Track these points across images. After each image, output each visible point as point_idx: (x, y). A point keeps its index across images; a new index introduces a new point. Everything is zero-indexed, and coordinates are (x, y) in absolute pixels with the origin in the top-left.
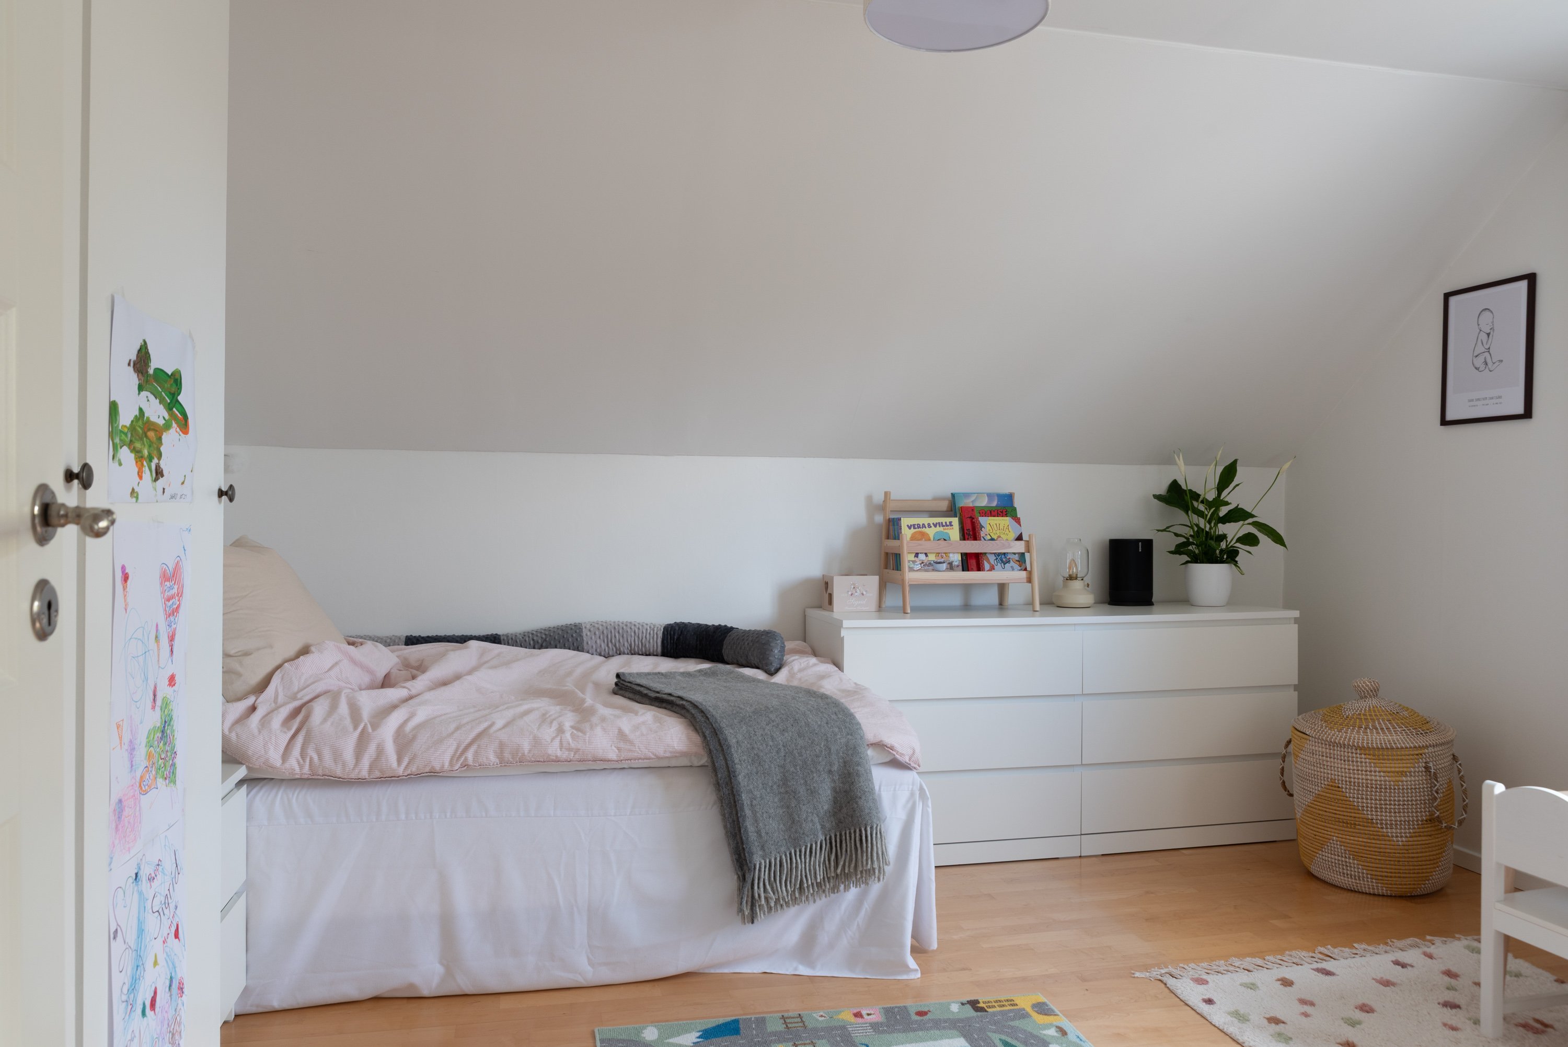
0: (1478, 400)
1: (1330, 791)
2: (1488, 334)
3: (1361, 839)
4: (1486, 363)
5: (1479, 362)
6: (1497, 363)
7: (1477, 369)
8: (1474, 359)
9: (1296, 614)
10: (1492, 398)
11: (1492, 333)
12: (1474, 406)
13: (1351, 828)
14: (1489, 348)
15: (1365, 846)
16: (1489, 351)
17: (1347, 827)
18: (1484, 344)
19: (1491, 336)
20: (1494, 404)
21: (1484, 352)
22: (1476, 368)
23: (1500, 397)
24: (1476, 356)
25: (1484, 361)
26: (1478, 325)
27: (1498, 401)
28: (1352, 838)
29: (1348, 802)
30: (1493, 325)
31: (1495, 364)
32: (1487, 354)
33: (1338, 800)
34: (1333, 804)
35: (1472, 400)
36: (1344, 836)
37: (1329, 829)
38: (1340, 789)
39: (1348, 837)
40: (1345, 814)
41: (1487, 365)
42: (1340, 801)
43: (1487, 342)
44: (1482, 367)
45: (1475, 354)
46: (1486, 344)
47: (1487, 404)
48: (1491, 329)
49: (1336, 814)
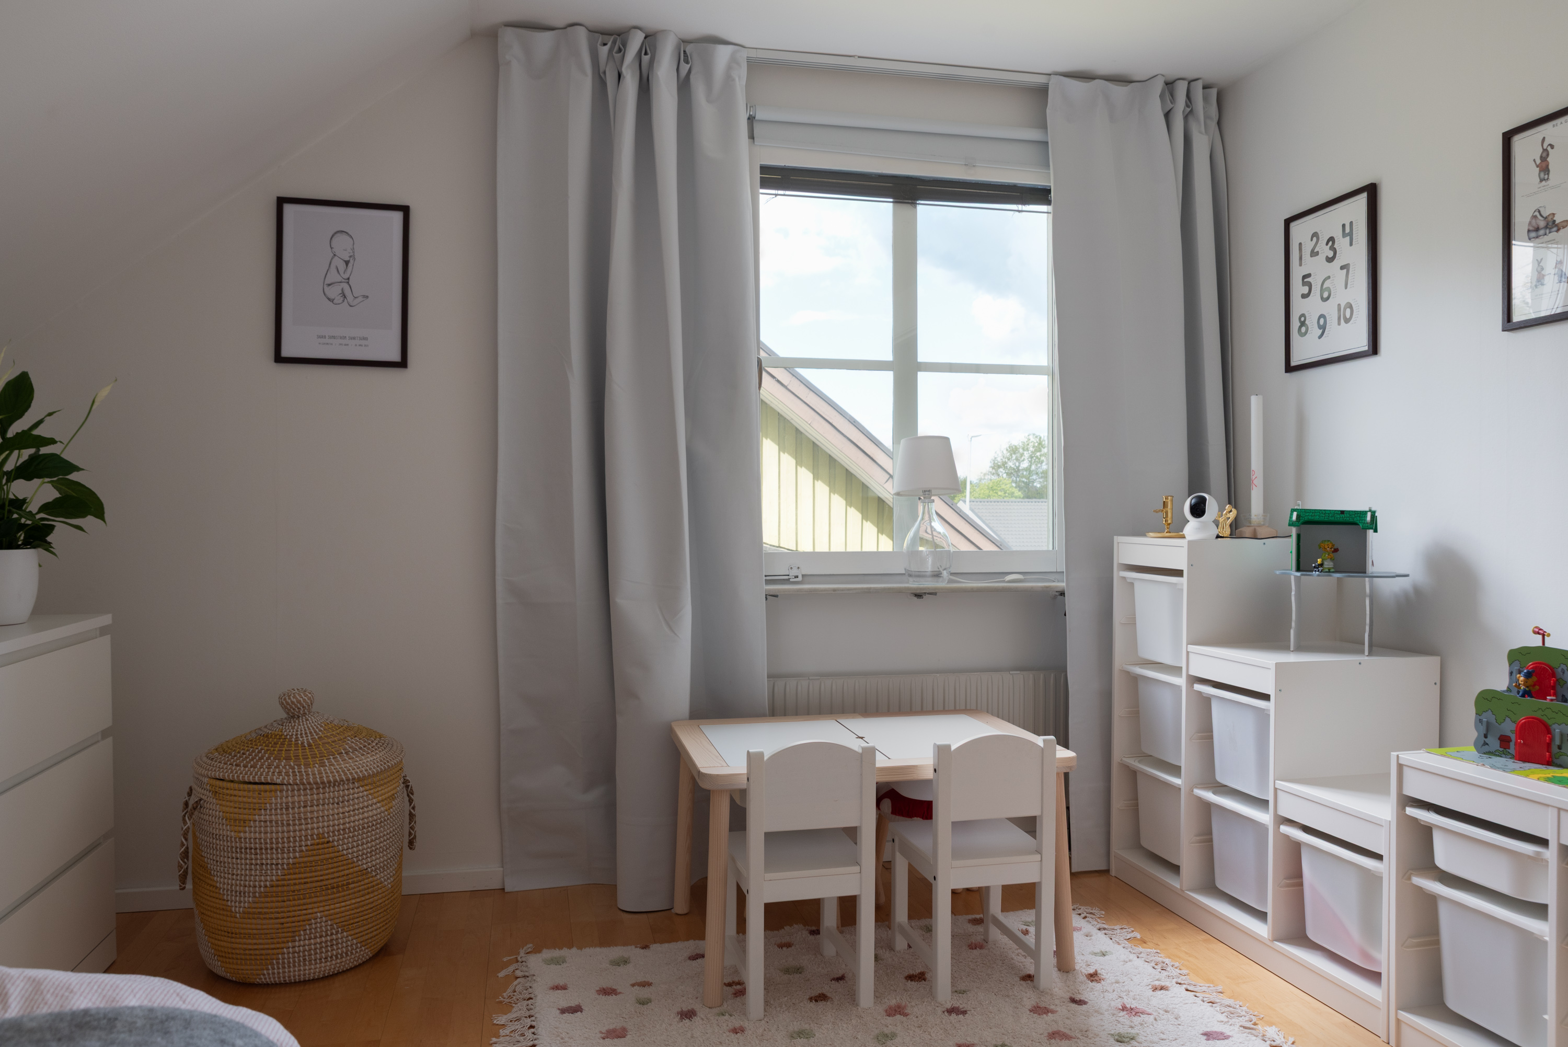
0: (334, 337)
1: (315, 852)
2: (347, 263)
3: (353, 901)
4: (345, 296)
5: (334, 292)
6: (360, 299)
7: (331, 300)
8: (326, 289)
9: (106, 620)
10: (354, 338)
11: (352, 261)
12: (327, 344)
13: (344, 891)
14: (348, 279)
15: (357, 908)
16: (348, 282)
17: (339, 892)
18: (341, 271)
19: (350, 265)
20: (356, 345)
21: (341, 282)
22: (329, 299)
23: (365, 339)
24: (329, 285)
25: (341, 292)
26: (332, 248)
27: (363, 342)
28: (343, 904)
29: (340, 858)
30: (354, 252)
31: (357, 299)
32: (346, 286)
33: (327, 859)
34: (319, 868)
35: (323, 337)
36: (332, 906)
37: (310, 906)
38: (330, 844)
39: (338, 905)
40: (336, 875)
41: (345, 297)
42: (330, 860)
43: (345, 271)
44: (339, 299)
45: (328, 281)
46: (344, 273)
47: (348, 345)
48: (350, 257)
49: (322, 880)
